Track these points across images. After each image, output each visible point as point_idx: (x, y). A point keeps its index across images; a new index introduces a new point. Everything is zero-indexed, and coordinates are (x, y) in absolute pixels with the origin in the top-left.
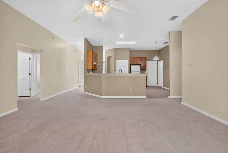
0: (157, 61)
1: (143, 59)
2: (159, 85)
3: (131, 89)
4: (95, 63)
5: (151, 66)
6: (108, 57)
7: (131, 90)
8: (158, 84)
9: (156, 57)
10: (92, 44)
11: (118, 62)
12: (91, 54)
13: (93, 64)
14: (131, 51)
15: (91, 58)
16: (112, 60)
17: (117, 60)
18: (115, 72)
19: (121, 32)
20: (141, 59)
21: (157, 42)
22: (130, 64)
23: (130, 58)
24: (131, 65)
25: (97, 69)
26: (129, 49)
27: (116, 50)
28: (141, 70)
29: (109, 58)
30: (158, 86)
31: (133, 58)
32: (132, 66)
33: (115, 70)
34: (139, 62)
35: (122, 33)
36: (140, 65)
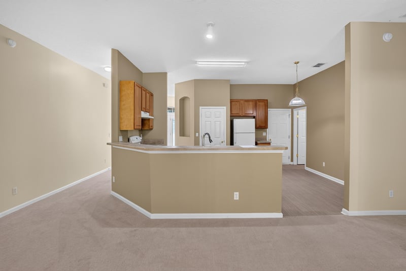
0: (290, 109)
1: (260, 103)
2: (295, 163)
3: (238, 193)
4: (145, 115)
5: (278, 118)
6: (180, 100)
7: (236, 196)
8: (292, 160)
9: (295, 98)
10: (139, 68)
11: (203, 110)
12: (129, 92)
13: (137, 116)
14: (233, 87)
15: (129, 103)
16: (190, 106)
17: (200, 107)
18: (197, 134)
19: (208, 25)
20: (256, 103)
21: (298, 63)
22: (231, 116)
23: (232, 101)
24: (233, 117)
25: (152, 129)
26: (229, 80)
27: (198, 84)
28: (256, 128)
29: (183, 101)
30: (292, 163)
31: (238, 101)
32: (236, 121)
33: (197, 130)
34: (250, 112)
35: (210, 27)
36: (254, 117)
